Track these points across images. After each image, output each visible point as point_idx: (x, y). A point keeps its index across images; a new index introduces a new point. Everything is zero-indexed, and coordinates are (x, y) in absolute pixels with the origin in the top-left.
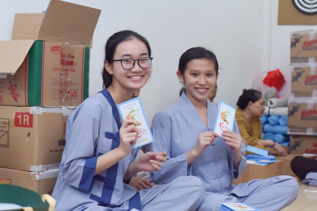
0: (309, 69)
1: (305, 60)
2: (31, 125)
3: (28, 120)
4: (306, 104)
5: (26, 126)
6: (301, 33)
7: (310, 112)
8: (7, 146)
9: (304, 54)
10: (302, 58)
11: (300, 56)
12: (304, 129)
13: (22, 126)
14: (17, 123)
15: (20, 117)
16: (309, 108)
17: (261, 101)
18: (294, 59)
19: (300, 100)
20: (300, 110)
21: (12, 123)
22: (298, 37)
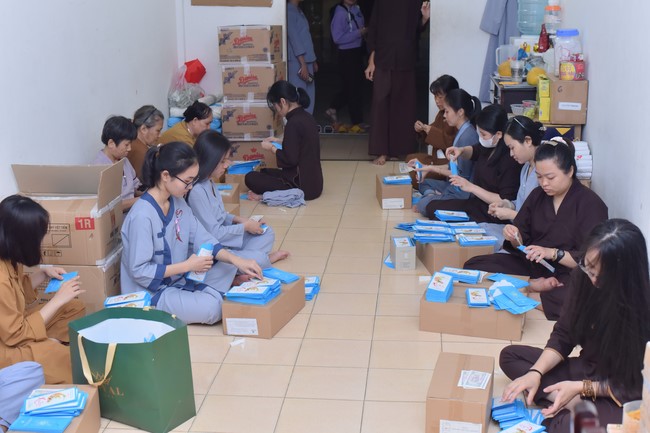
0: (242, 69)
1: (237, 59)
2: (93, 227)
3: (89, 224)
4: (242, 108)
5: (88, 228)
6: (230, 28)
7: (246, 117)
8: (70, 246)
9: (236, 52)
10: (233, 57)
11: (230, 55)
12: (241, 135)
13: (84, 228)
14: (78, 226)
15: (81, 221)
16: (245, 112)
17: (207, 120)
18: (223, 58)
19: (234, 104)
20: (235, 114)
21: (73, 227)
22: (227, 33)
